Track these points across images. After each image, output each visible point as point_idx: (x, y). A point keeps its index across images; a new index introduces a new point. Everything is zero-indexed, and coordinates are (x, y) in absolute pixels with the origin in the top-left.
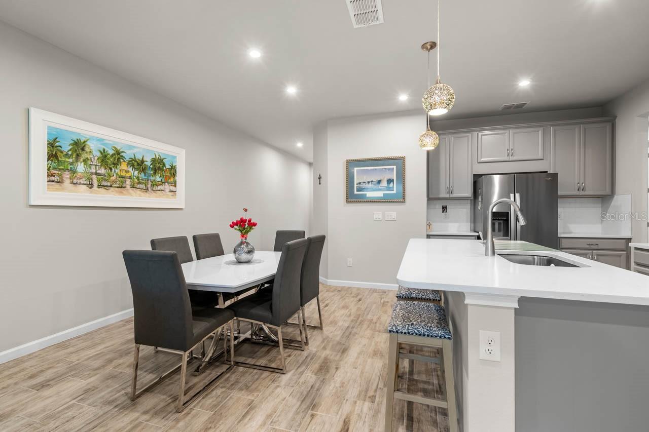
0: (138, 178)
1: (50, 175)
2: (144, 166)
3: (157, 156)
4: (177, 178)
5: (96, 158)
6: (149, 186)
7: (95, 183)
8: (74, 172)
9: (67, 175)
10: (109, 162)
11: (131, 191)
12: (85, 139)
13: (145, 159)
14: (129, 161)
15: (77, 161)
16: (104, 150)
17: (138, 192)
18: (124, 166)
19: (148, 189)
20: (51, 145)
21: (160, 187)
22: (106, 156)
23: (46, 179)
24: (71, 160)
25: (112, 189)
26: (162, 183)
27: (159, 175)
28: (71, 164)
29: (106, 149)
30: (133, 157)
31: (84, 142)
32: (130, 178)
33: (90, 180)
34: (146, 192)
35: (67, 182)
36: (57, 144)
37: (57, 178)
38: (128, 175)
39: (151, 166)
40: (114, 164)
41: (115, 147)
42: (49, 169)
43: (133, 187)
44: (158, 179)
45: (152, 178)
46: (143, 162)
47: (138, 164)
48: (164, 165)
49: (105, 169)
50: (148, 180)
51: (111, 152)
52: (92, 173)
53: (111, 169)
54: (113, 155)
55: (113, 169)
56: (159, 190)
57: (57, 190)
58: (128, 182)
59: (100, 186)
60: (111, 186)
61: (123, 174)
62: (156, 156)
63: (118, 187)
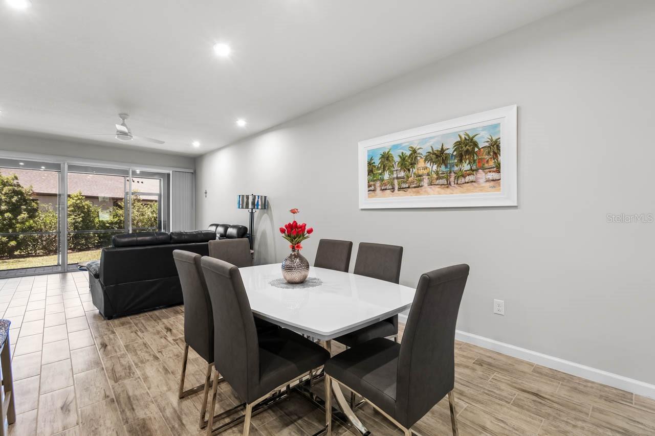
0: (437, 173)
1: (369, 186)
2: (444, 156)
3: (463, 137)
4: (502, 158)
5: (397, 163)
6: (452, 179)
7: (396, 187)
8: (382, 180)
9: (378, 184)
10: (407, 163)
11: (429, 189)
12: (388, 150)
13: (444, 148)
14: (427, 156)
15: (384, 171)
16: (402, 153)
17: (437, 189)
18: (421, 163)
19: (450, 184)
20: (370, 164)
21: (468, 178)
22: (404, 159)
23: (367, 189)
24: (380, 172)
25: (409, 190)
26: (472, 171)
27: (468, 161)
28: (381, 174)
29: (404, 152)
30: (431, 151)
31: (388, 152)
32: (428, 175)
33: (393, 185)
34: (447, 187)
35: (378, 189)
36: (372, 162)
37: (372, 188)
38: (425, 172)
39: (455, 153)
40: (411, 164)
41: (412, 147)
42: (368, 182)
43: (431, 184)
44: (466, 167)
45: (456, 169)
46: (442, 151)
47: (437, 156)
48: (476, 145)
49: (404, 171)
50: (450, 173)
51: (408, 153)
52: (394, 179)
53: (409, 170)
54: (410, 155)
55: (411, 170)
56: (468, 183)
57: (373, 197)
58: (426, 178)
59: (400, 189)
60: (409, 187)
61: (421, 172)
62: (460, 137)
63: (415, 187)
